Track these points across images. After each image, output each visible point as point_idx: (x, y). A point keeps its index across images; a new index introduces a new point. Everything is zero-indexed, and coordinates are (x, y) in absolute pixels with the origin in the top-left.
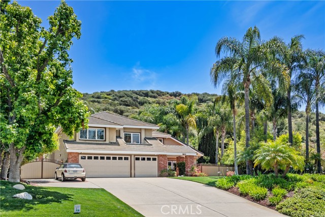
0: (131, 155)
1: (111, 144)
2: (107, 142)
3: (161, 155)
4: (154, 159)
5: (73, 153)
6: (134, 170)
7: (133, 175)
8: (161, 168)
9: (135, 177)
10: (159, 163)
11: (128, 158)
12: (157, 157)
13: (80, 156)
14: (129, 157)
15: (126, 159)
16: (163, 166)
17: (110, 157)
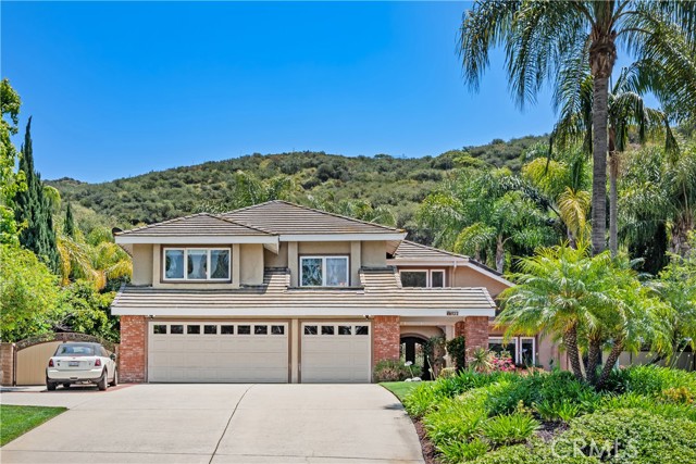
0: (289, 319)
1: (245, 288)
2: (235, 285)
3: (381, 318)
4: (363, 331)
5: (132, 317)
6: (299, 361)
7: (295, 376)
8: (381, 356)
9: (299, 382)
10: (374, 343)
11: (282, 328)
12: (368, 324)
13: (151, 325)
14: (286, 325)
15: (278, 330)
16: (386, 350)
17: (232, 327)
